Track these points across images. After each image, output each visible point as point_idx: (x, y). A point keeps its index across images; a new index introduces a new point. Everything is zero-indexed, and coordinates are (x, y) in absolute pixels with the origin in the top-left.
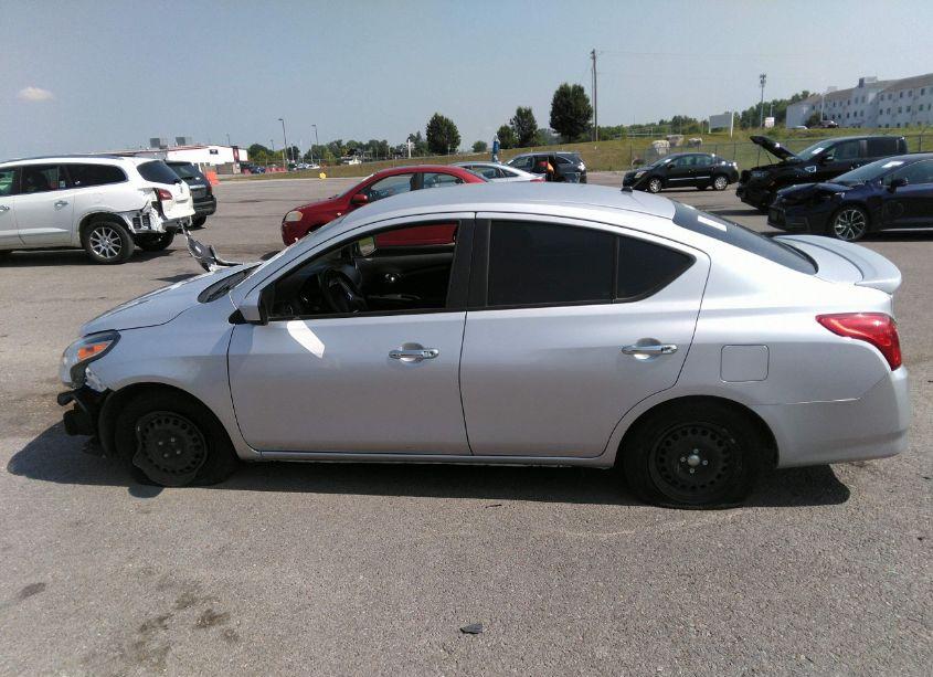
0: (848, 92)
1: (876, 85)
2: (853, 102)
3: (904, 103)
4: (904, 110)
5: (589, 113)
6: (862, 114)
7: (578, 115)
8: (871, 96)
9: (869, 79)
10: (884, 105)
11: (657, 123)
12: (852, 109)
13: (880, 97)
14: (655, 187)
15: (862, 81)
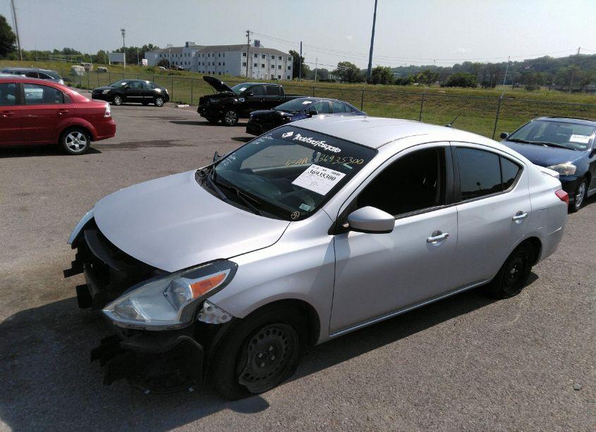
0: (180, 49)
1: (195, 47)
2: (183, 56)
3: (211, 60)
4: (211, 64)
5: (13, 38)
6: (189, 63)
7: (4, 38)
8: (193, 54)
9: (191, 43)
10: (201, 60)
11: (52, 52)
12: (184, 59)
13: (198, 55)
14: (118, 101)
15: (187, 43)
